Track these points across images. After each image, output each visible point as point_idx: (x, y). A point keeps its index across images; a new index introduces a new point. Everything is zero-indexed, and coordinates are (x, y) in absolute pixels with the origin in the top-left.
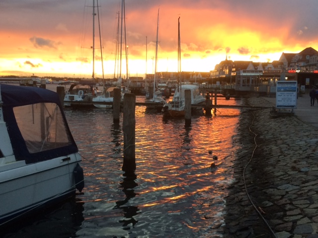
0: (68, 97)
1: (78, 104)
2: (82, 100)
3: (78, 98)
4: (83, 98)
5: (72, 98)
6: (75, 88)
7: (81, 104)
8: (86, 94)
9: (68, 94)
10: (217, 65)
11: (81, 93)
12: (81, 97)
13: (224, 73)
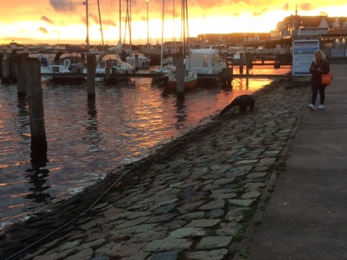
0: (51, 68)
1: (62, 77)
2: (69, 71)
3: (64, 69)
4: (69, 69)
5: (57, 69)
6: (63, 56)
7: (65, 77)
8: (74, 64)
9: (52, 64)
10: (279, 23)
11: (67, 63)
12: (68, 68)
13: (288, 33)
